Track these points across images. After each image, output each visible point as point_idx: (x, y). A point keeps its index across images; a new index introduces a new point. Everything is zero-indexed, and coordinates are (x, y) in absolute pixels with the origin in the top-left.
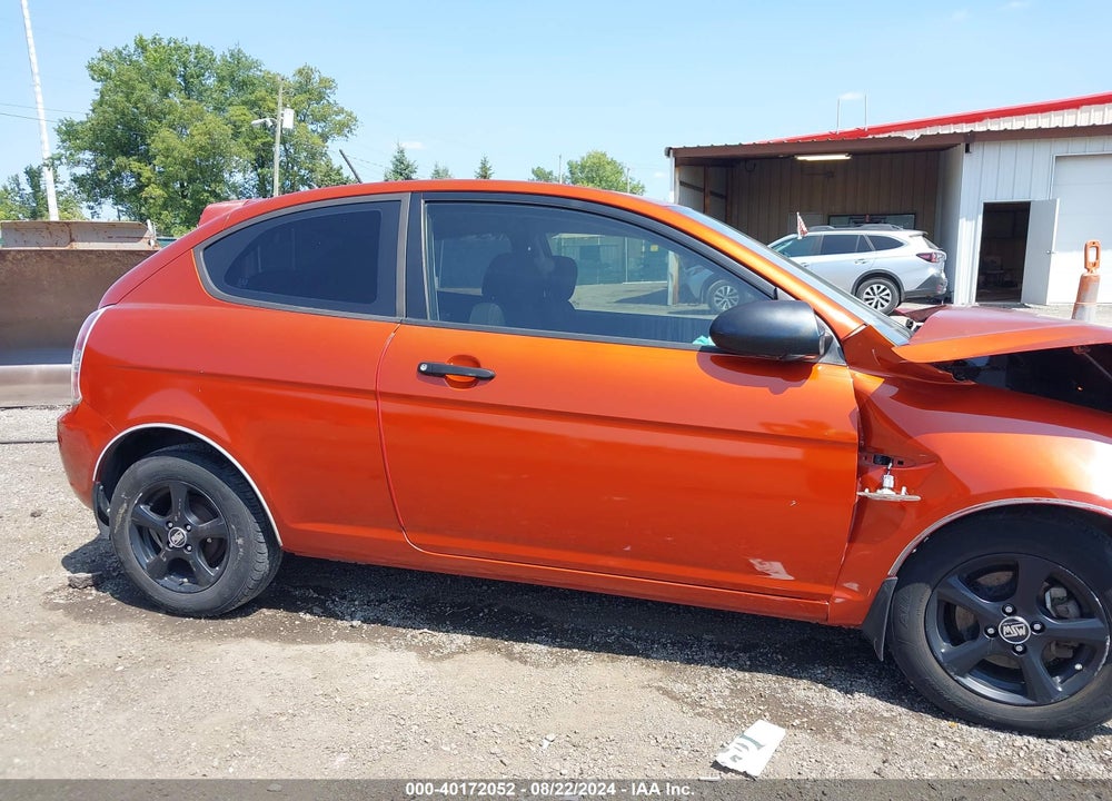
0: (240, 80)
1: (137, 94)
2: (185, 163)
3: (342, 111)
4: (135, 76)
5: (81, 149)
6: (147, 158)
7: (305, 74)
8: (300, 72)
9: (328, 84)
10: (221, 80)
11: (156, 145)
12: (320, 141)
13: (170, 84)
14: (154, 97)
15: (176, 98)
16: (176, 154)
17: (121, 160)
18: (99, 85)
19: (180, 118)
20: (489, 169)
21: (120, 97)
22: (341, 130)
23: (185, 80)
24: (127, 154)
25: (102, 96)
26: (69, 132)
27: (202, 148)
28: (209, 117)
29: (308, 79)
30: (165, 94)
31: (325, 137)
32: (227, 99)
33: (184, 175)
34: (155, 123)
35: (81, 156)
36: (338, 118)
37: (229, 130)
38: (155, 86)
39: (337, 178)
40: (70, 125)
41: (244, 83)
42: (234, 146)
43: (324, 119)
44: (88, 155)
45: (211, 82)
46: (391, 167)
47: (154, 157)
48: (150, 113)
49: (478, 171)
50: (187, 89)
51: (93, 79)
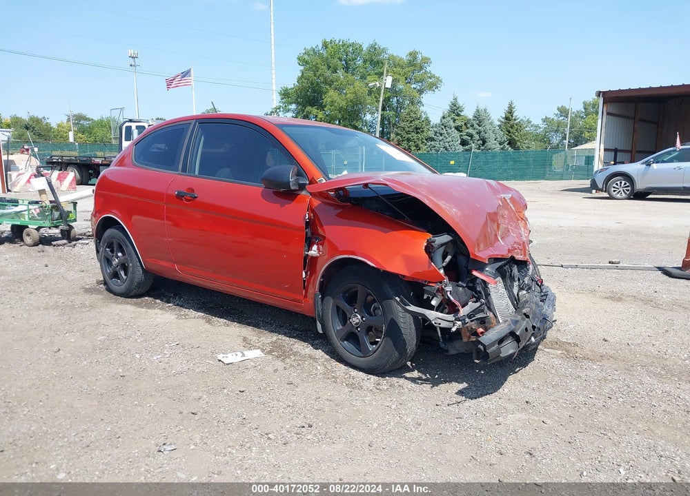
0: (375, 61)
1: (320, 71)
2: (340, 110)
3: (433, 76)
4: (319, 61)
5: (291, 103)
6: (322, 107)
7: (413, 55)
8: (410, 54)
9: (427, 61)
10: (365, 62)
11: (327, 99)
12: (417, 95)
13: (337, 65)
14: (328, 73)
15: (341, 73)
16: (336, 104)
17: (309, 108)
18: (302, 68)
19: (341, 84)
20: (514, 108)
21: (311, 74)
22: (431, 87)
23: (346, 63)
24: (312, 105)
25: (303, 74)
26: (285, 94)
27: (351, 101)
28: (357, 84)
29: (415, 58)
30: (335, 71)
31: (421, 91)
32: (367, 72)
33: (340, 116)
34: (328, 87)
35: (290, 107)
36: (430, 81)
37: (366, 90)
38: (330, 67)
39: (414, 116)
40: (286, 90)
41: (378, 63)
42: (369, 99)
43: (421, 81)
44: (293, 106)
45: (360, 62)
46: (449, 108)
47: (325, 106)
48: (325, 82)
49: (507, 109)
50: (347, 69)
51: (299, 64)
